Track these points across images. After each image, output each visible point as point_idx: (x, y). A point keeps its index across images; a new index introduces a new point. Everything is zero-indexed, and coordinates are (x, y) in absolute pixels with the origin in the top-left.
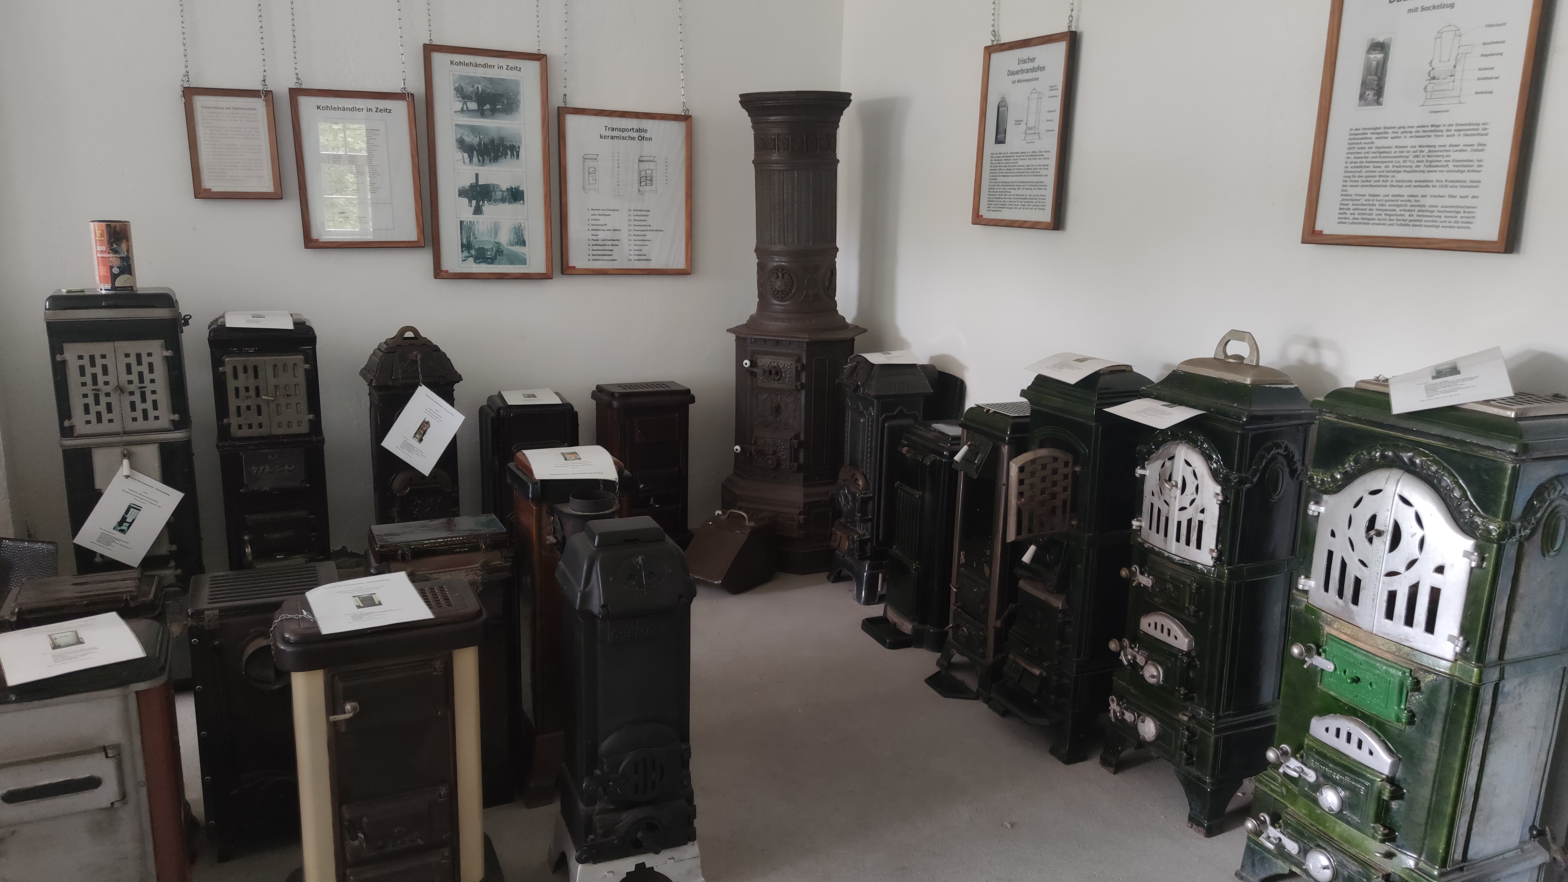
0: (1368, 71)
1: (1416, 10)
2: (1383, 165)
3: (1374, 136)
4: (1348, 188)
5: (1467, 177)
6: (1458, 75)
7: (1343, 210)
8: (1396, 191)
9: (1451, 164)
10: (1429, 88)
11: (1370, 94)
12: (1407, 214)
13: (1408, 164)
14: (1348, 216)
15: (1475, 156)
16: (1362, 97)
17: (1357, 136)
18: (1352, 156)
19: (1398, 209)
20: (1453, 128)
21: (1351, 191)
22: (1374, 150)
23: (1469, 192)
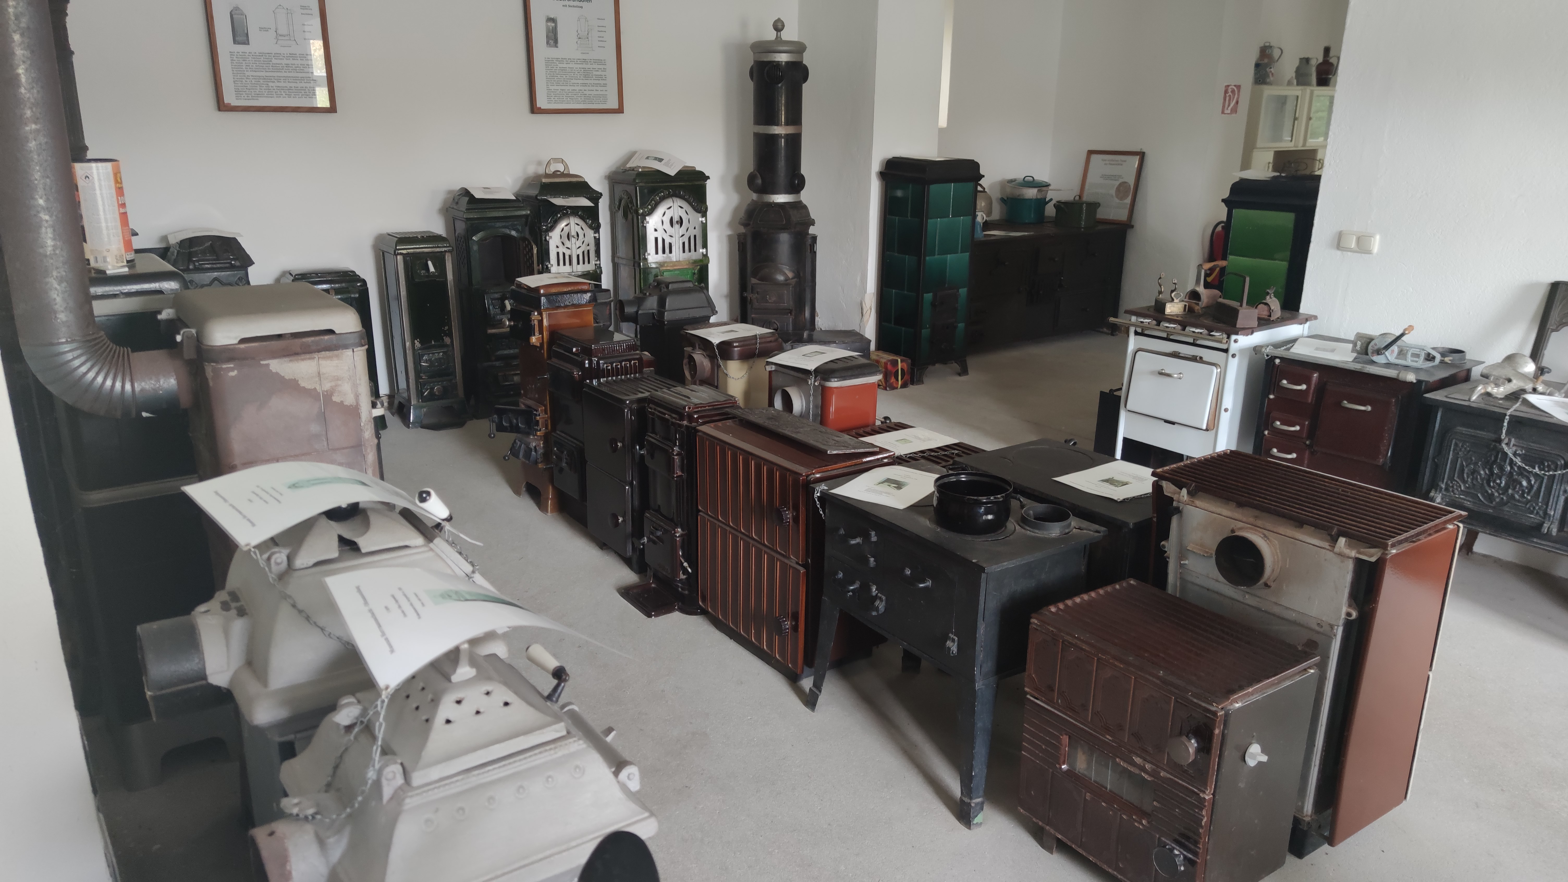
0: (548, 31)
1: (566, 6)
2: (564, 76)
3: (557, 62)
4: (550, 86)
5: (602, 82)
6: (590, 38)
7: (549, 97)
8: (573, 88)
9: (594, 76)
10: (579, 42)
11: (552, 42)
12: (579, 98)
13: (575, 76)
14: (552, 99)
15: (603, 73)
16: (548, 43)
17: (549, 62)
18: (548, 71)
19: (575, 96)
20: (592, 61)
21: (551, 87)
22: (558, 68)
23: (604, 88)
